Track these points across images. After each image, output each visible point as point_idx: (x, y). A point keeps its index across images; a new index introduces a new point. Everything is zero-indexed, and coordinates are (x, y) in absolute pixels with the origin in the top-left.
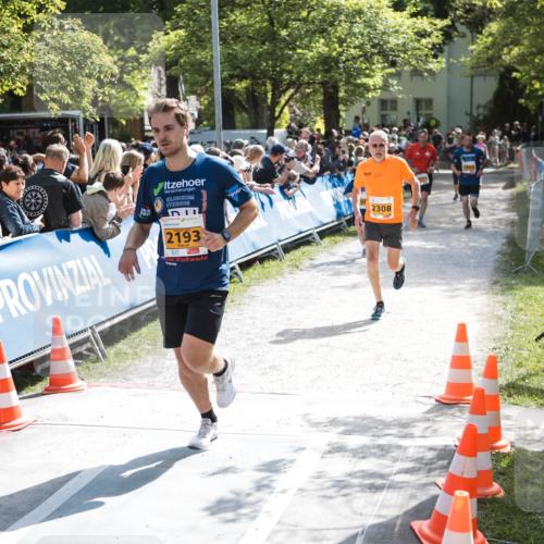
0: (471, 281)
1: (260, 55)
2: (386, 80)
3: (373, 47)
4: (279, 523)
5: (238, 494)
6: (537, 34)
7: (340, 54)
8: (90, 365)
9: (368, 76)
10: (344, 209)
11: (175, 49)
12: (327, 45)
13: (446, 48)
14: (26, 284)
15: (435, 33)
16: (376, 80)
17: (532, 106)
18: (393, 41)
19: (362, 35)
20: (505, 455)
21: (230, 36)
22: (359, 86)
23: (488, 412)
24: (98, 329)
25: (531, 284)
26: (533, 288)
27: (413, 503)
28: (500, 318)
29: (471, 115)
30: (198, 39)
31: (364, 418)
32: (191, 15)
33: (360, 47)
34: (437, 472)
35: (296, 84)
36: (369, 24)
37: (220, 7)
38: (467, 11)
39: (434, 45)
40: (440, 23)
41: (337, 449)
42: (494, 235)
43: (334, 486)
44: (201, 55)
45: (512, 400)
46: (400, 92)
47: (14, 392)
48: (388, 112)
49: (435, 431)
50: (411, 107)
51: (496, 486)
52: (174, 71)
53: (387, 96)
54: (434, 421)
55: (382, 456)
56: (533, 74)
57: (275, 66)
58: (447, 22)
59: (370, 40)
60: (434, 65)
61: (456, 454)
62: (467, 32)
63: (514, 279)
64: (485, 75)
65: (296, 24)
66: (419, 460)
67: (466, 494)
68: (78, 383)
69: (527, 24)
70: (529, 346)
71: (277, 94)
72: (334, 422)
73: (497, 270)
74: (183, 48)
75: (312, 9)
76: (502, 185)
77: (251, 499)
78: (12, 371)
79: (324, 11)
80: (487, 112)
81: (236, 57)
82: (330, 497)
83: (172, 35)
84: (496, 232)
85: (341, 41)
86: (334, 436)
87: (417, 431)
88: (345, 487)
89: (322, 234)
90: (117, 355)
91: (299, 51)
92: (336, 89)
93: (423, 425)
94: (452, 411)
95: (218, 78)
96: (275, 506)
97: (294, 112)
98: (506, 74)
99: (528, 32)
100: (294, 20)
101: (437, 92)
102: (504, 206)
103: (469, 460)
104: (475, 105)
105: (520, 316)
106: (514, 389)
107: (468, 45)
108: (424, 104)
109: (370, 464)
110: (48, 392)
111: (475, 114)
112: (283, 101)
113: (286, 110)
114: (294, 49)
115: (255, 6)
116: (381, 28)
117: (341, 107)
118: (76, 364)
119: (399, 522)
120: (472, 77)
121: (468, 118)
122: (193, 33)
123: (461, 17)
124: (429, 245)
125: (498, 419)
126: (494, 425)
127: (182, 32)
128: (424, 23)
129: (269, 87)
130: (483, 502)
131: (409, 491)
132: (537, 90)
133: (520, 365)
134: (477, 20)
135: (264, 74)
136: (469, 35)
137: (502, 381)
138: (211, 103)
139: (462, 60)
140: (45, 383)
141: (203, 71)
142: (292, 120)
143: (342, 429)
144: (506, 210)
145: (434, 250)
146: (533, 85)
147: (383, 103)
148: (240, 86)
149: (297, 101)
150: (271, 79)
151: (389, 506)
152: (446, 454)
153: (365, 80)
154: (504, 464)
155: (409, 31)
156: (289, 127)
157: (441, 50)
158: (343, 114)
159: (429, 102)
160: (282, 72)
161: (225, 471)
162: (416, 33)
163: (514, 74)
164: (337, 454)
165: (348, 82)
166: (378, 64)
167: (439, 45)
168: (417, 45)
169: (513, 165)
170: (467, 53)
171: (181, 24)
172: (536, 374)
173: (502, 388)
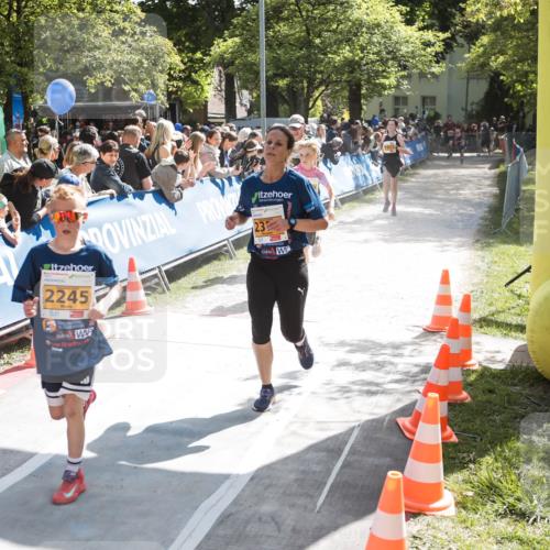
0: (458, 239)
1: (298, 59)
2: (398, 81)
4: (296, 416)
6: (518, 46)
7: (362, 59)
8: (157, 295)
9: (385, 77)
10: (361, 182)
11: (232, 53)
12: (351, 51)
13: (448, 56)
14: (109, 232)
15: (438, 43)
16: (392, 81)
17: (515, 105)
18: (404, 49)
19: (380, 43)
20: (473, 371)
21: (275, 43)
22: (376, 85)
23: (461, 338)
24: (164, 269)
25: (505, 242)
26: (506, 246)
27: (400, 405)
28: (479, 268)
29: (466, 110)
30: (250, 45)
31: (366, 341)
32: (244, 26)
33: (378, 53)
34: (420, 383)
35: (326, 82)
36: (385, 36)
37: (267, 20)
38: (465, 27)
39: (437, 53)
40: (442, 36)
41: (343, 364)
42: (479, 205)
43: (339, 391)
44: (251, 58)
45: (482, 330)
46: (408, 90)
48: (401, 107)
49: (420, 352)
50: (419, 103)
51: (465, 394)
52: (231, 70)
53: (399, 94)
54: (420, 345)
55: (377, 370)
56: (515, 77)
57: (309, 67)
58: (448, 35)
59: (386, 48)
60: (436, 69)
61: (433, 369)
62: (465, 44)
63: (492, 238)
64: (478, 78)
65: (326, 34)
66: (407, 373)
67: (437, 395)
68: (147, 308)
69: (511, 37)
70: (498, 290)
71: (312, 87)
72: (342, 344)
73: (479, 231)
74: (236, 53)
75: (339, 22)
79: (350, 24)
80: (479, 108)
81: (279, 60)
82: (335, 399)
83: (230, 42)
84: (481, 203)
85: (363, 49)
86: (342, 354)
87: (407, 351)
88: (348, 392)
89: (343, 201)
90: (179, 288)
91: (330, 55)
92: (359, 87)
93: (410, 348)
94: (434, 338)
95: (263, 76)
97: (326, 105)
99: (511, 44)
100: (328, 31)
101: (440, 91)
102: (488, 182)
103: (443, 372)
104: (470, 101)
105: (495, 267)
106: (485, 322)
107: (464, 53)
108: (428, 100)
109: (368, 376)
110: (124, 314)
111: (469, 109)
112: (316, 94)
113: (319, 103)
114: (325, 54)
115: (296, 19)
116: (394, 38)
117: (363, 101)
118: (147, 294)
119: (387, 419)
120: (468, 79)
121: (463, 113)
122: (245, 41)
123: (460, 31)
124: (427, 211)
125: (470, 344)
126: (465, 348)
127: (237, 40)
128: (429, 35)
129: (305, 85)
130: (452, 406)
131: (397, 396)
132: (519, 91)
133: (491, 304)
134: (473, 33)
135: (302, 74)
136: (466, 45)
137: (475, 315)
138: (259, 96)
139: (459, 65)
140: (122, 308)
141: (253, 70)
142: (324, 111)
143: (348, 348)
144: (489, 186)
145: (431, 215)
146: (515, 87)
147: (397, 99)
148: (282, 83)
149: (328, 96)
150: (307, 77)
151: (382, 407)
152: (426, 369)
153: (382, 81)
154: (472, 378)
155: (417, 42)
156: (322, 117)
157: (444, 59)
158: (364, 107)
159: (433, 99)
160: (316, 72)
161: (255, 378)
162: (423, 44)
163: (502, 78)
164: (343, 368)
165: (368, 81)
166: (393, 68)
167: (442, 53)
168: (423, 52)
169: (497, 151)
170: (463, 60)
171: (237, 33)
172: (503, 311)
173: (475, 321)
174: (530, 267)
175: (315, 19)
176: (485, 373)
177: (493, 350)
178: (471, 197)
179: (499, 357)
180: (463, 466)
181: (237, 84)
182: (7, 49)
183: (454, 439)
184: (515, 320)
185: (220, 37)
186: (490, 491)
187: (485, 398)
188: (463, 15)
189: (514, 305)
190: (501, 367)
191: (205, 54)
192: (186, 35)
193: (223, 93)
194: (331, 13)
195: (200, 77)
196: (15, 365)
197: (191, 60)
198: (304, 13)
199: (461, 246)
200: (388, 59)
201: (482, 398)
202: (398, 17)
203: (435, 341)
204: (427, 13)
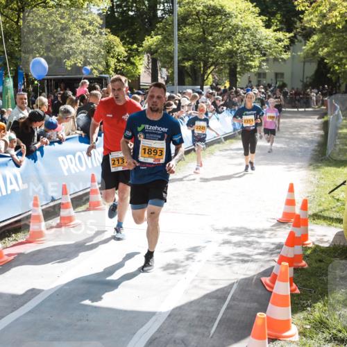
0: (298, 163)
1: (198, 49)
2: (260, 63)
3: (255, 46)
4: (196, 276)
5: (176, 261)
6: (337, 42)
7: (238, 49)
9: (252, 61)
10: (237, 126)
11: (156, 45)
12: (231, 45)
13: (291, 48)
14: (79, 157)
15: (286, 40)
16: (256, 63)
17: (333, 78)
18: (264, 43)
19: (249, 40)
20: (309, 248)
21: (183, 39)
22: (247, 66)
23: (302, 227)
25: (328, 166)
26: (329, 168)
27: (262, 270)
28: (312, 182)
29: (303, 82)
30: (167, 40)
31: (241, 228)
32: (164, 29)
33: (248, 46)
35: (215, 64)
36: (252, 35)
37: (179, 25)
38: (303, 30)
39: (285, 46)
40: (289, 35)
41: (227, 242)
42: (311, 142)
43: (224, 259)
44: (168, 48)
45: (315, 222)
46: (267, 69)
47: (72, 209)
48: (261, 79)
49: (276, 235)
50: (273, 77)
51: (304, 263)
52: (155, 56)
53: (260, 71)
54: (275, 231)
55: (248, 247)
56: (334, 62)
57: (205, 54)
58: (292, 34)
59: (253, 42)
60: (285, 56)
61: (284, 246)
62: (302, 40)
63: (320, 163)
64: (311, 61)
65: (216, 34)
66: (267, 249)
67: (287, 264)
69: (332, 36)
70: (325, 196)
71: (206, 67)
72: (226, 229)
73: (312, 158)
74: (159, 45)
75: (224, 26)
76: (317, 117)
77: (183, 264)
78: (72, 199)
79: (230, 27)
80: (311, 81)
81: (186, 50)
82: (222, 265)
83: (155, 38)
84: (312, 140)
85: (238, 43)
86: (226, 236)
87: (267, 235)
88: (230, 260)
89: (226, 138)
91: (218, 47)
92: (236, 67)
93: (269, 232)
94: (284, 226)
95: (176, 59)
96: (194, 268)
97: (214, 78)
98: (321, 62)
99: (332, 40)
100: (216, 32)
101: (286, 70)
102: (317, 127)
103: (291, 249)
104: (305, 77)
105: (322, 181)
106: (316, 216)
107: (302, 46)
108: (279, 76)
109: (243, 250)
110: (88, 210)
111: (305, 81)
112: (209, 71)
113: (210, 76)
114: (215, 46)
115: (197, 25)
116: (258, 36)
117: (238, 76)
119: (255, 277)
120: (304, 62)
121: (302, 83)
122: (165, 37)
123: (299, 32)
125: (307, 231)
126: (305, 233)
127: (160, 37)
128: (280, 35)
129: (202, 65)
130: (296, 270)
131: (261, 263)
132: (336, 70)
133: (320, 205)
134: (308, 34)
135: (200, 59)
136: (303, 42)
137: (310, 212)
138: (173, 73)
139: (299, 53)
140: (87, 205)
141: (169, 56)
142: (213, 82)
143: (230, 232)
144: (319, 129)
145: (281, 148)
146: (334, 67)
147: (259, 75)
148: (187, 64)
149: (216, 72)
150: (203, 61)
151: (251, 270)
152: (279, 246)
153: (250, 63)
154: (309, 252)
155: (273, 39)
156: (212, 85)
157: (289, 49)
158: (239, 79)
159: (282, 75)
160: (209, 57)
161: (171, 250)
162: (276, 40)
164: (227, 245)
165: (241, 64)
166: (257, 55)
167: (288, 46)
168: (276, 45)
169: (323, 107)
170: (301, 50)
171: (159, 32)
172: (328, 210)
173: (310, 216)
174: (345, 182)
175: (208, 24)
176: (317, 249)
177: (322, 235)
178: (307, 137)
179: (326, 239)
180: (303, 309)
181: (159, 64)
182: (16, 42)
183: (298, 291)
184: (335, 215)
185: (149, 35)
186: (321, 325)
187: (317, 265)
188: (301, 23)
189: (335, 206)
190: (327, 245)
191: (139, 46)
192: (127, 34)
193: (150, 70)
194: (219, 20)
195: (136, 60)
196: (20, 241)
197: (130, 50)
198: (202, 21)
199: (301, 168)
200: (254, 50)
201: (315, 265)
202: (261, 23)
203: (285, 228)
204: (279, 21)
